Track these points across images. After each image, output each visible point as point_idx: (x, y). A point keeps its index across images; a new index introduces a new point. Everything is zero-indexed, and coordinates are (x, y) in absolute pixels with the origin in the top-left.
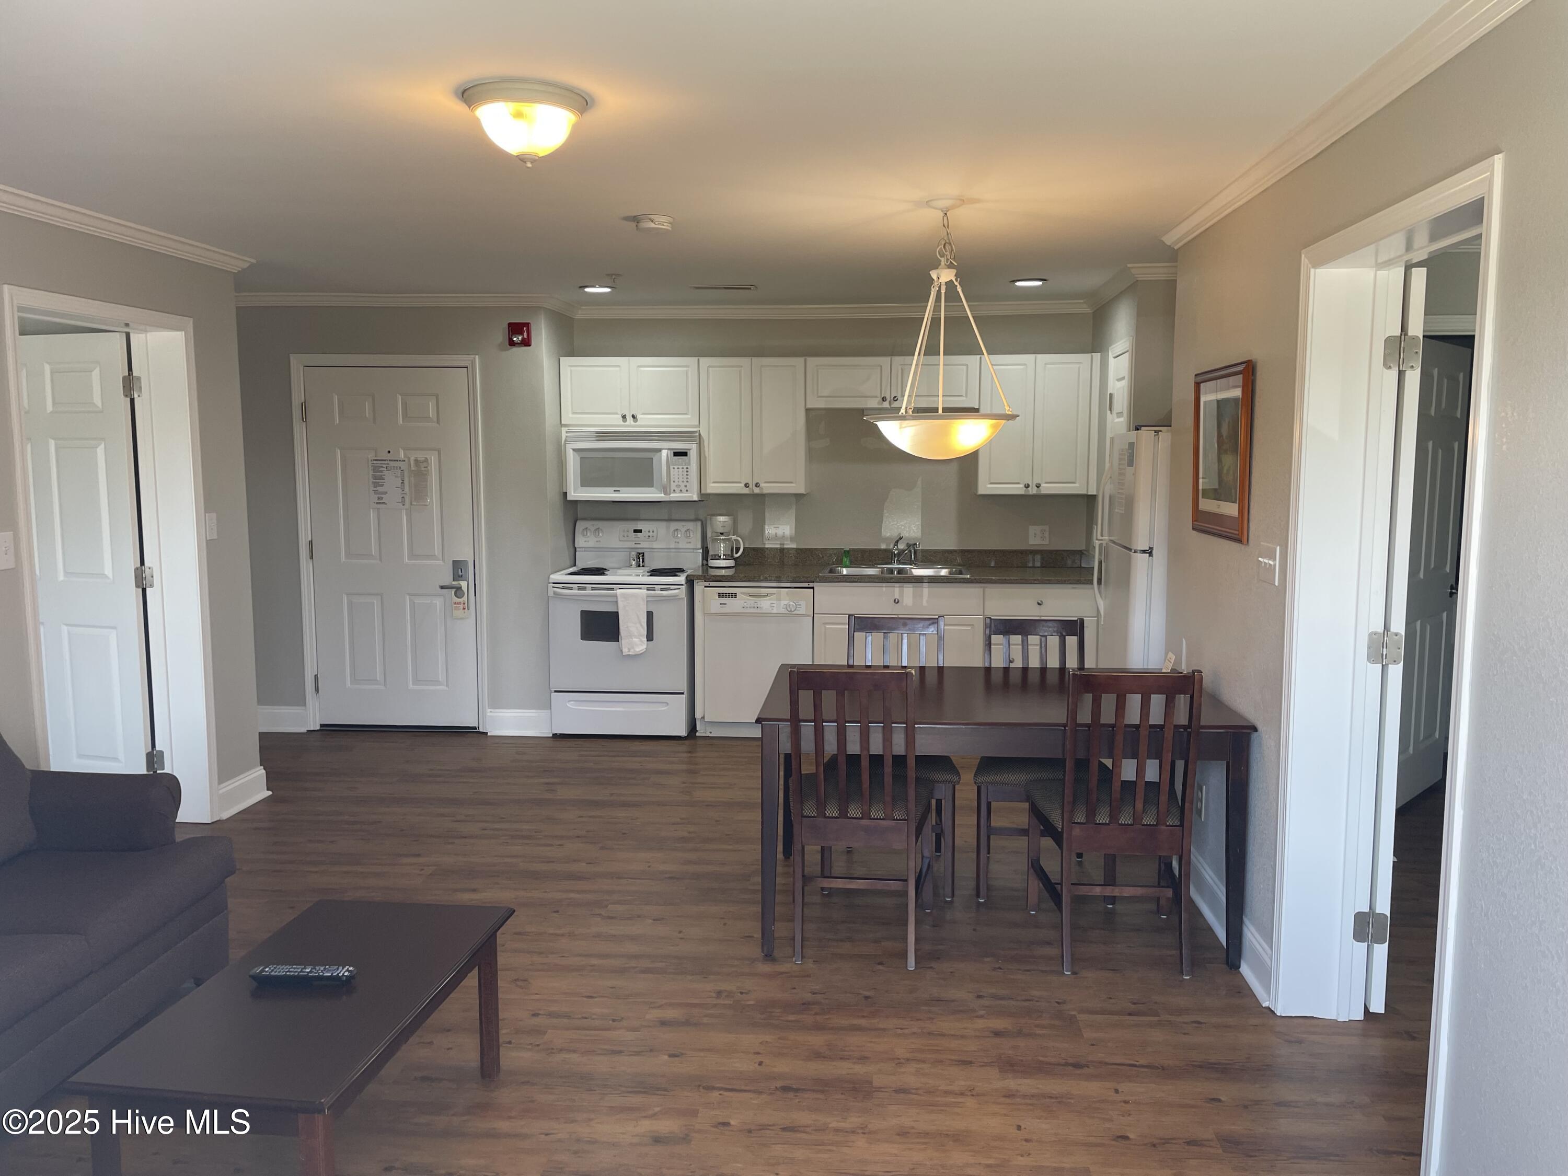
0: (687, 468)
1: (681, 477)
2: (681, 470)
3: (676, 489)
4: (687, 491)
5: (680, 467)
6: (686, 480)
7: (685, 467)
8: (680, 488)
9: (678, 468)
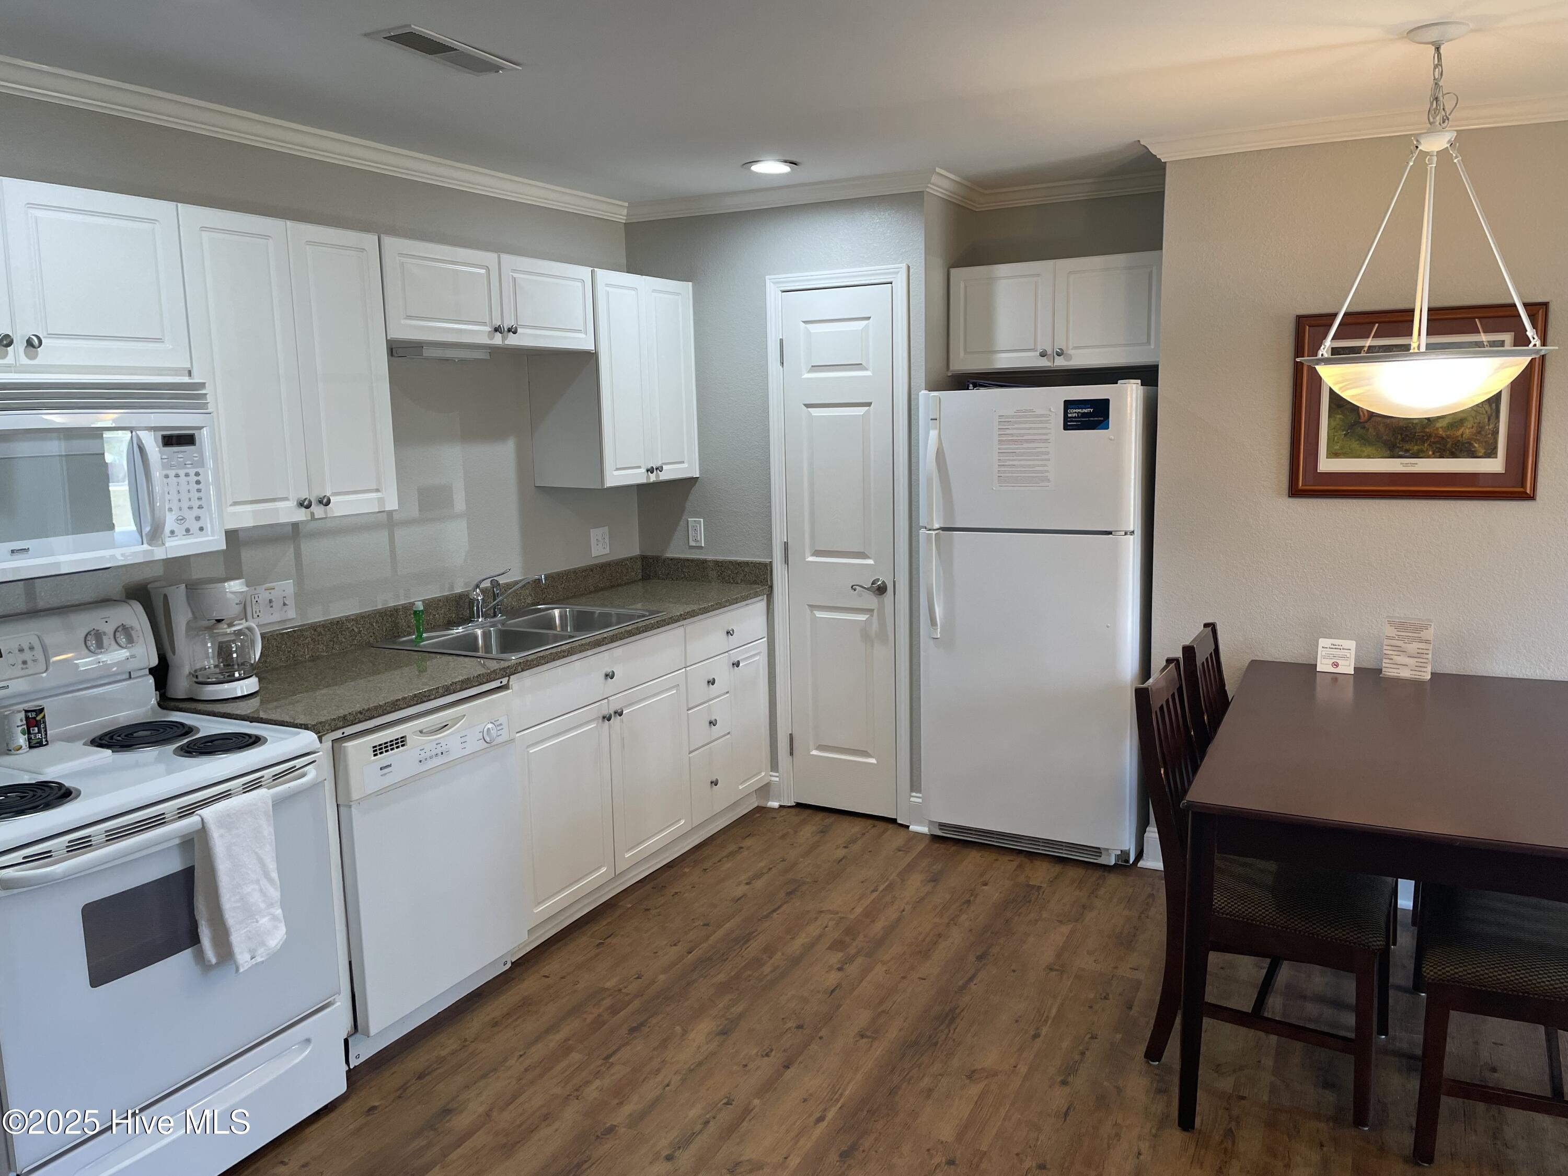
0: (197, 474)
1: (184, 496)
2: (183, 479)
3: (176, 527)
4: (201, 529)
5: (182, 473)
6: (196, 504)
7: (192, 472)
8: (186, 525)
9: (177, 476)
